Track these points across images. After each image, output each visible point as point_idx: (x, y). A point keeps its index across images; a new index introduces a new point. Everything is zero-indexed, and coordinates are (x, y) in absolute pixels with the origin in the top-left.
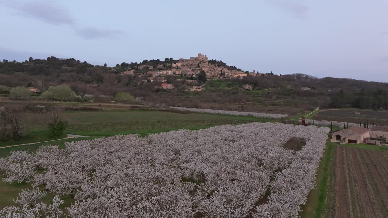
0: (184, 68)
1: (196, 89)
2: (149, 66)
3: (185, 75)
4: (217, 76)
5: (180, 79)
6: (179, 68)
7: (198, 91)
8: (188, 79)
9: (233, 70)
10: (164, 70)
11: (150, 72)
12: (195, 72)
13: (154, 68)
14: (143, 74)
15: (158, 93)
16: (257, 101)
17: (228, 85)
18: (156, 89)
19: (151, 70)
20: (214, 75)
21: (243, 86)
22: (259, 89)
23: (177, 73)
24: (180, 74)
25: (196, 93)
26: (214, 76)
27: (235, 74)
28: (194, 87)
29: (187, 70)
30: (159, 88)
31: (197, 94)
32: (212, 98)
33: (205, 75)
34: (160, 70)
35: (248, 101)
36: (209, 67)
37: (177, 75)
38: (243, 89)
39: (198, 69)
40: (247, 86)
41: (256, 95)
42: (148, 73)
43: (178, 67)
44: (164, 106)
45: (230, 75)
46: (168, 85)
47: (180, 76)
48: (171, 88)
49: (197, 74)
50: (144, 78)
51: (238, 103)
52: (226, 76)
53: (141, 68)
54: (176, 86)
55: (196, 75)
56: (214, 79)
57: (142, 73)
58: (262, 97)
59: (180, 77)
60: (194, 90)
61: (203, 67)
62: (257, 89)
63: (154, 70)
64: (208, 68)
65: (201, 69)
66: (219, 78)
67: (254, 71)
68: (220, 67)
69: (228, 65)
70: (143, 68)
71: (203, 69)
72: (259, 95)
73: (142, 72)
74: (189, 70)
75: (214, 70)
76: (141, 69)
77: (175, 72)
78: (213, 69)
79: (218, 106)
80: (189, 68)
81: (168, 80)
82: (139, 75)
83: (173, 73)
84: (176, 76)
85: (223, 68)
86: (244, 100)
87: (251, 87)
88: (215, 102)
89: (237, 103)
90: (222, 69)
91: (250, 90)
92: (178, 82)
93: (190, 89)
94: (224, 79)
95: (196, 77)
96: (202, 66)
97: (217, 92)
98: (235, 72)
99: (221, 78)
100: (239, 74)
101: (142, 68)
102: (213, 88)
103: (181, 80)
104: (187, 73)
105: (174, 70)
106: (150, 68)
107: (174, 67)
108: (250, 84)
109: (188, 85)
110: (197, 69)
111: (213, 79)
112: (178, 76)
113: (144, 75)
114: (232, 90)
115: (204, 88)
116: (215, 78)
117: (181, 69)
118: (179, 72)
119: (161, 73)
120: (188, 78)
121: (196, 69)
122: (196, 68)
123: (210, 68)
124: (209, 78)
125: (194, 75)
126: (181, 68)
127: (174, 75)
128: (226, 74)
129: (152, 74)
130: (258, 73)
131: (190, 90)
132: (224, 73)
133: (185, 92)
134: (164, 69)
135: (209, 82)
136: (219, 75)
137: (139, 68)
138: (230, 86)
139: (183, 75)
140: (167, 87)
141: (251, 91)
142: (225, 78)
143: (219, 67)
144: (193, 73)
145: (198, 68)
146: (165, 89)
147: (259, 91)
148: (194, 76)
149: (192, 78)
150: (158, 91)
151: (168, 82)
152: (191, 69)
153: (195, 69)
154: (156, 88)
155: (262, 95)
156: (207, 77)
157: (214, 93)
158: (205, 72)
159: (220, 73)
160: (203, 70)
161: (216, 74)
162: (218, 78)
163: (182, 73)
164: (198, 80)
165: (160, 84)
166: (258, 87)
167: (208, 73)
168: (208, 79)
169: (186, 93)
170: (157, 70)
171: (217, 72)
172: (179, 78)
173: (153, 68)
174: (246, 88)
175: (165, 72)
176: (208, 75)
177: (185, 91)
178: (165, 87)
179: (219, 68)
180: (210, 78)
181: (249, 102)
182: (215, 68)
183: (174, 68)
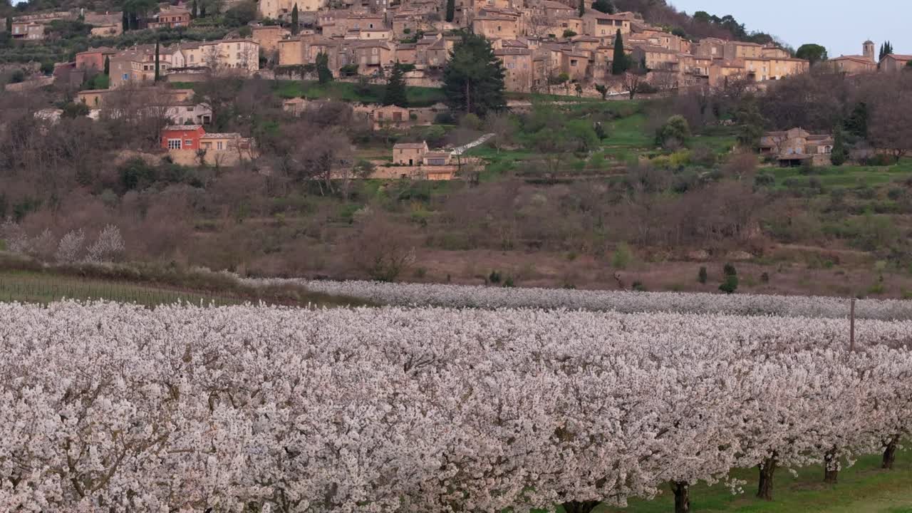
0: (342, 25)
1: (420, 163)
2: (90, 18)
3: (349, 71)
4: (587, 79)
5: (310, 99)
6: (308, 26)
7: (432, 178)
8: (365, 104)
9: (710, 40)
10: (195, 40)
11: (95, 57)
12: (424, 49)
13: (125, 28)
14: (47, 70)
15: (131, 196)
16: (849, 237)
17: (660, 139)
18: (120, 169)
19: (100, 42)
20: (565, 68)
21: (767, 141)
22: (880, 161)
23: (292, 55)
24: (309, 68)
25: (416, 192)
26: (562, 80)
27: (719, 61)
28: (403, 153)
29: (364, 36)
30: (140, 162)
31: (424, 198)
32: (523, 218)
33: (498, 73)
34: (169, 38)
35: (787, 239)
36: (527, 13)
37: (291, 69)
38: (767, 160)
39: (449, 27)
40: (797, 143)
41: (850, 201)
42: (79, 60)
43: (300, 18)
44: (116, 245)
45: (683, 67)
46: (215, 143)
47: (308, 77)
48: (231, 159)
49: (434, 61)
50: (48, 96)
51: (710, 252)
52: (650, 75)
53: (35, 34)
54: (270, 145)
55: (431, 72)
56: (568, 99)
57: (38, 65)
58: (894, 210)
59: (313, 84)
60: (402, 171)
61: (483, 12)
62: (865, 162)
63: (128, 43)
64: (520, 24)
65: (471, 27)
66: (602, 90)
67: (868, 46)
68: (617, 15)
69: (679, 10)
70: (46, 32)
71: (485, 29)
72: (869, 195)
73: (37, 60)
74: (375, 36)
75: (568, 34)
76: (33, 36)
77: (277, 55)
78: (559, 33)
79: (552, 272)
80: (378, 24)
81: (214, 104)
82: (17, 78)
83: (262, 61)
84: (285, 77)
85: (639, 22)
86: (754, 233)
87: (822, 149)
88: (538, 245)
89: (703, 255)
90: (625, 29)
91: (817, 163)
92: (290, 119)
93: (368, 168)
94: (638, 97)
95: (429, 83)
96: (474, 10)
97: (568, 182)
98: (722, 50)
99: (616, 93)
100: (750, 66)
101: (42, 28)
102: (539, 160)
103: (314, 106)
104: (364, 61)
105: (269, 39)
106: (97, 32)
107: (274, 16)
108: (816, 126)
109: (365, 139)
110: (439, 26)
111: (557, 98)
112: (295, 77)
113: (50, 80)
114: (681, 168)
115: (474, 159)
116: (573, 93)
117: (320, 29)
118: (304, 52)
119: (176, 58)
120: (366, 93)
121: (433, 33)
122: (433, 18)
123: (534, 21)
124: (527, 90)
125: (410, 68)
126: (321, 23)
127: (270, 76)
128: (652, 60)
129: (107, 71)
130: (886, 50)
131: (373, 176)
132: (640, 52)
133: (329, 190)
134: (197, 31)
135: (522, 119)
136: (598, 74)
137: (17, 30)
138: (671, 142)
139: (336, 74)
140: (201, 154)
141: (822, 171)
142: (645, 89)
143: (607, 16)
144: (408, 56)
145: (449, 19)
146: (186, 167)
147: (881, 171)
148: (414, 79)
149: (395, 93)
150: (130, 179)
151: (216, 124)
152: (398, 28)
153: (424, 28)
154: (118, 162)
155: (893, 195)
156: (510, 85)
157: (541, 189)
158: (497, 46)
159: (610, 54)
160: (487, 34)
161: (581, 66)
162: (590, 92)
163: (323, 59)
164: (439, 106)
165: (156, 133)
166: (872, 144)
167: (516, 54)
168: (521, 97)
169: (339, 196)
170: (150, 41)
171: (594, 46)
172: (304, 90)
173: (120, 25)
174: (787, 154)
175: (198, 55)
176: (516, 68)
177: (334, 183)
178: (184, 157)
179: (601, 21)
180: (534, 95)
181: (792, 246)
182: (573, 25)
183: (269, 23)
